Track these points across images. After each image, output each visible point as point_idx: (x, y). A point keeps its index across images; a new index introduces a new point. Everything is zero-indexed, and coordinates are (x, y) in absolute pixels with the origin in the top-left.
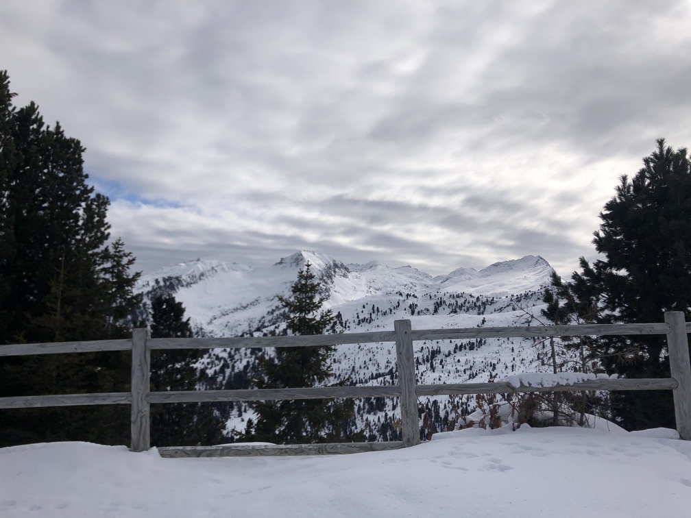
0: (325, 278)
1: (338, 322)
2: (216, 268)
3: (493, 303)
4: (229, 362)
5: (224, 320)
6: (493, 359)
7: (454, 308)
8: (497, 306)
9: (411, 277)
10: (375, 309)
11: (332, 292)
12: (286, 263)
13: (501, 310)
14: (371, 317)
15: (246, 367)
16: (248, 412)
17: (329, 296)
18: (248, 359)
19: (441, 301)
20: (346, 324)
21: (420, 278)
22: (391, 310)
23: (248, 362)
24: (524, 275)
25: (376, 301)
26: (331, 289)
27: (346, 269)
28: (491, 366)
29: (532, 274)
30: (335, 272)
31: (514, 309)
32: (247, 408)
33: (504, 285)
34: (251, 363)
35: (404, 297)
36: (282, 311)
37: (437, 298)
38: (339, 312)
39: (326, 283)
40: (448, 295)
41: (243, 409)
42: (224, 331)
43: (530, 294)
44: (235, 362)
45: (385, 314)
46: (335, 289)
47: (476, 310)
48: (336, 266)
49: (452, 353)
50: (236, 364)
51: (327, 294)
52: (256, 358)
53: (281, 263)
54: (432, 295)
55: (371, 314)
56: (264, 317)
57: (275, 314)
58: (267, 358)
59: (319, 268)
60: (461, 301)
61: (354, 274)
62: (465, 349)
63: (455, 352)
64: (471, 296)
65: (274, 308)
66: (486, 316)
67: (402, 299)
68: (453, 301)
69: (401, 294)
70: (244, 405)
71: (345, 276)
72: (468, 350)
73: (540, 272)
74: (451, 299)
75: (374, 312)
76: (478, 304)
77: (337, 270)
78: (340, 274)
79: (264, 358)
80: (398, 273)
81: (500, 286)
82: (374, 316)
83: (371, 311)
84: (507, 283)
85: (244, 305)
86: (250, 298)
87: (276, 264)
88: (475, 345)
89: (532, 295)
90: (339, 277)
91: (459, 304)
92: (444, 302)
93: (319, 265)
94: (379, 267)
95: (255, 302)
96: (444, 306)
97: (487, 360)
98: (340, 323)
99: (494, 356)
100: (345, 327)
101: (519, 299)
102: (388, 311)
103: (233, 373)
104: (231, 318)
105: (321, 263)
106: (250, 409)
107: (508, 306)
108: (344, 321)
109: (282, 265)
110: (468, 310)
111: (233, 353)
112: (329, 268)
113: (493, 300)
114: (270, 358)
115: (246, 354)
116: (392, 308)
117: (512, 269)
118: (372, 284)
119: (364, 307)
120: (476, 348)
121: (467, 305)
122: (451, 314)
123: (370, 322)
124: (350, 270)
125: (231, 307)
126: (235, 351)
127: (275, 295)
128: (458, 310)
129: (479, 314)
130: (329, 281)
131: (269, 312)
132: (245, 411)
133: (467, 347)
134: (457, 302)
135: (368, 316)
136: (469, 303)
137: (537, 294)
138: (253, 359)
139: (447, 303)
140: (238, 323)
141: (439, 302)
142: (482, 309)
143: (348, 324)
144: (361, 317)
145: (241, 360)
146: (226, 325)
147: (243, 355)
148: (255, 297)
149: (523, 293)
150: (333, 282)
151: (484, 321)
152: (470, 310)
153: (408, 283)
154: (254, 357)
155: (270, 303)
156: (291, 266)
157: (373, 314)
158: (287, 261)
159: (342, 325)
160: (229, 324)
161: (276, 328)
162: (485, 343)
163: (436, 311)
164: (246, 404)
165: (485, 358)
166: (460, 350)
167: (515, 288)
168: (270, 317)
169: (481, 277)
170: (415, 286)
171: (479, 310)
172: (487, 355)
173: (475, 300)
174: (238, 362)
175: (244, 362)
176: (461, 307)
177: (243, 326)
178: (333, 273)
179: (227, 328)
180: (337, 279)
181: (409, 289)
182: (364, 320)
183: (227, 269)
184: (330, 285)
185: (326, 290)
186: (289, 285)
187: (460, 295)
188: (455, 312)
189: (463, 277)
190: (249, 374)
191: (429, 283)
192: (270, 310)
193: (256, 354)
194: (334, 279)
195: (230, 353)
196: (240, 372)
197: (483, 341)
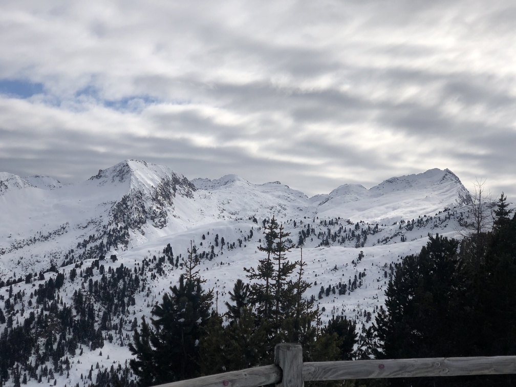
0: (160, 198)
1: (166, 258)
2: (6, 183)
3: (377, 232)
4: (5, 314)
5: (16, 255)
6: (369, 306)
7: (325, 238)
8: (381, 236)
9: (279, 197)
10: (220, 240)
11: (170, 216)
12: (105, 176)
13: (386, 241)
14: (212, 252)
15: (28, 322)
16: (28, 383)
17: (165, 222)
18: (32, 310)
19: (308, 230)
20: (177, 261)
21: (292, 197)
22: (240, 242)
23: (32, 314)
24: (426, 195)
25: (221, 230)
26: (168, 213)
27: (191, 185)
28: (365, 316)
29: (436, 193)
30: (175, 189)
31: (403, 240)
32: (28, 378)
33: (399, 208)
34: (36, 316)
35: (260, 225)
36: (98, 243)
37: (303, 225)
38: (169, 245)
39: (162, 204)
40: (318, 222)
41: (21, 380)
42: (16, 271)
43: (425, 219)
44: (14, 314)
45: (232, 247)
46: (174, 213)
47: (354, 242)
48: (176, 181)
49: (317, 298)
50: (14, 318)
51: (163, 219)
52: (45, 309)
53: (99, 176)
54: (298, 221)
55: (213, 247)
56: (72, 251)
57: (88, 247)
58: (60, 307)
59: (152, 184)
60: (334, 229)
61: (202, 192)
62: (334, 293)
63: (320, 297)
64: (349, 222)
65: (87, 239)
66: (365, 250)
67: (256, 226)
68: (324, 230)
69: (255, 221)
70: (23, 373)
71: (188, 195)
72: (337, 295)
73: (447, 191)
74: (322, 227)
75: (217, 245)
76: (356, 233)
77: (177, 187)
78: (183, 192)
79: (57, 308)
80: (264, 192)
81: (394, 209)
82: (216, 250)
83: (214, 243)
84: (403, 204)
85: (46, 234)
86: (54, 225)
87: (92, 178)
88: (347, 287)
89: (427, 221)
90: (180, 196)
91: (332, 232)
92: (313, 230)
93: (152, 180)
94: (237, 183)
95: (61, 231)
96: (312, 236)
97: (361, 307)
98: (169, 259)
99: (370, 303)
100: (177, 266)
101: (410, 227)
102: (237, 243)
103: (9, 329)
104: (26, 253)
105: (156, 178)
106: (32, 379)
107: (396, 235)
108: (175, 257)
109: (101, 180)
110: (343, 241)
111: (12, 301)
112: (167, 184)
113: (377, 227)
114: (65, 308)
115: (30, 303)
116: (242, 239)
117: (411, 186)
118: (227, 207)
119: (204, 238)
120: (348, 291)
121: (343, 234)
122: (321, 247)
123: (211, 258)
124: (196, 186)
125: (27, 237)
126: (15, 299)
127: (90, 220)
128: (330, 241)
129: (357, 246)
130: (166, 203)
131: (79, 245)
132: (25, 382)
133: (337, 291)
134: (329, 230)
135: (208, 250)
136: (345, 231)
137: (434, 220)
138: (39, 310)
139: (317, 232)
140: (35, 259)
141: (305, 230)
142: (362, 240)
143: (180, 261)
144: (199, 252)
145: (23, 311)
146: (19, 263)
147: (26, 304)
148: (62, 223)
149: (416, 218)
150: (171, 204)
151: (361, 256)
152: (347, 242)
153: (275, 205)
154: (41, 306)
155: (82, 232)
156: (113, 181)
157: (215, 247)
158: (107, 174)
159: (172, 262)
160: (22, 261)
161: (77, 266)
162: (360, 284)
163: (301, 242)
164: (27, 372)
165: (358, 306)
166: (328, 295)
167: (412, 212)
168: (81, 251)
169: (371, 196)
170: (285, 209)
171: (358, 240)
172: (361, 301)
173: (353, 228)
174: (19, 315)
175: (27, 315)
176: (334, 238)
177: (42, 263)
178: (172, 191)
179: (19, 267)
180: (178, 199)
181: (277, 212)
182: (203, 255)
183: (21, 184)
184: (167, 208)
185: (160, 213)
186: (109, 207)
187: (334, 221)
188: (326, 243)
189: (347, 197)
190: (33, 331)
191: (303, 204)
192: (82, 241)
193: (45, 304)
194: (173, 200)
195: (8, 302)
196: (19, 328)
197: (358, 283)
